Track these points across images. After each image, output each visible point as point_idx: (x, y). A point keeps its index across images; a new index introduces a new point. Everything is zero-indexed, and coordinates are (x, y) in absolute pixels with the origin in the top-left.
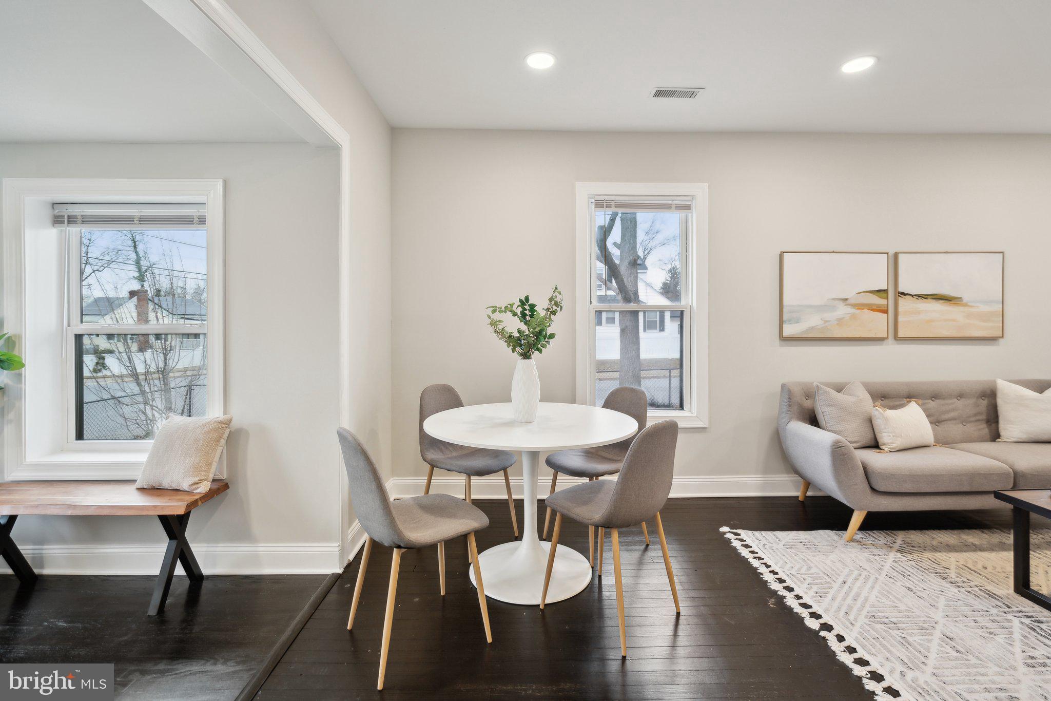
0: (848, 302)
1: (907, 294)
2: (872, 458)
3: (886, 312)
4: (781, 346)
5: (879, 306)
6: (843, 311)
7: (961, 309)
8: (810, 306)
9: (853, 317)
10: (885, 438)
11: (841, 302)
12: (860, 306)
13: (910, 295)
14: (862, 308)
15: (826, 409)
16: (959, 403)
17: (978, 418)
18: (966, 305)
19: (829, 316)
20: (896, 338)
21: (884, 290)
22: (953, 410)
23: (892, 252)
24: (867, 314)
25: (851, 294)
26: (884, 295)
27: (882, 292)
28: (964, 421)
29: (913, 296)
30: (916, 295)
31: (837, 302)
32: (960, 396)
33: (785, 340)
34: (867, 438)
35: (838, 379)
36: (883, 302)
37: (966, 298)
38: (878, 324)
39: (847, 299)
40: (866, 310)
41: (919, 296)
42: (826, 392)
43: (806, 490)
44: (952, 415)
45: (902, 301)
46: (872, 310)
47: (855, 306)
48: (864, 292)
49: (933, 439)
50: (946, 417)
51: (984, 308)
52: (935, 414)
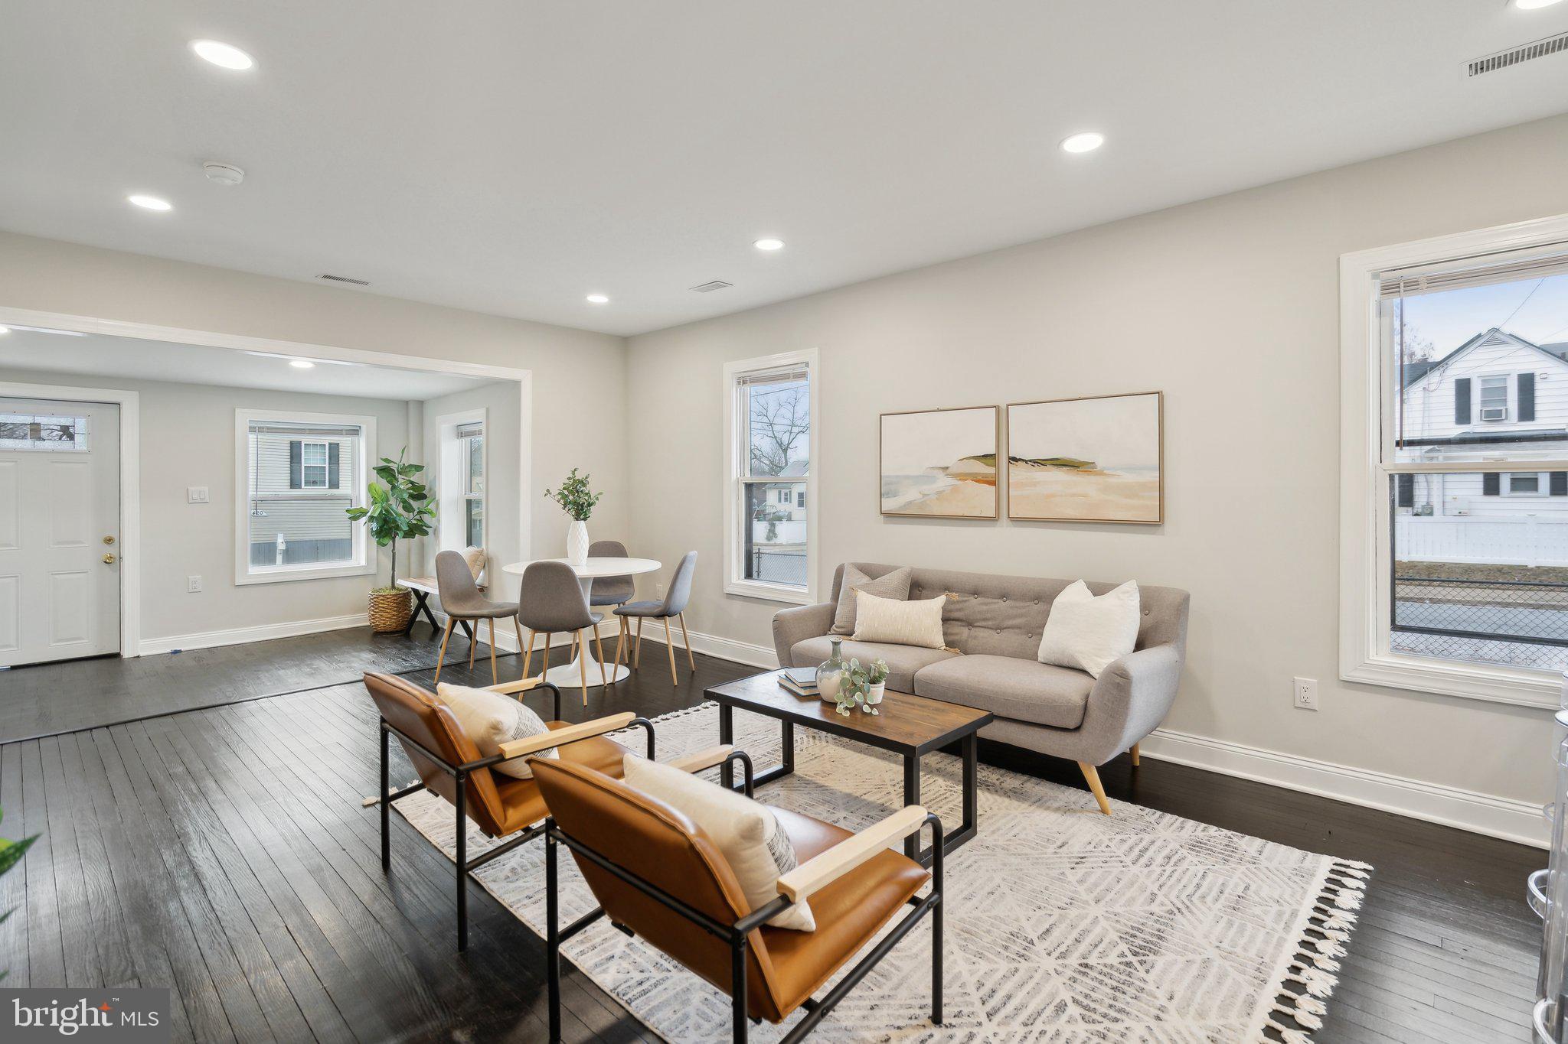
0: (948, 471)
1: (1020, 460)
3: (993, 483)
4: (884, 523)
5: (985, 475)
6: (943, 482)
7: (1092, 478)
8: (907, 477)
9: (955, 489)
11: (941, 471)
12: (962, 477)
13: (1023, 460)
14: (965, 478)
18: (1101, 473)
19: (928, 488)
20: (1010, 519)
21: (992, 455)
22: (1022, 616)
23: (1001, 405)
24: (972, 487)
25: (951, 461)
26: (991, 461)
27: (986, 458)
29: (1026, 462)
30: (1030, 461)
31: (936, 471)
33: (890, 516)
36: (991, 470)
37: (1100, 464)
38: (982, 499)
39: (947, 468)
40: (970, 482)
41: (1035, 462)
45: (1016, 468)
46: (978, 481)
47: (956, 476)
48: (967, 458)
49: (939, 640)
50: (1010, 623)
51: (1129, 478)
52: (989, 615)
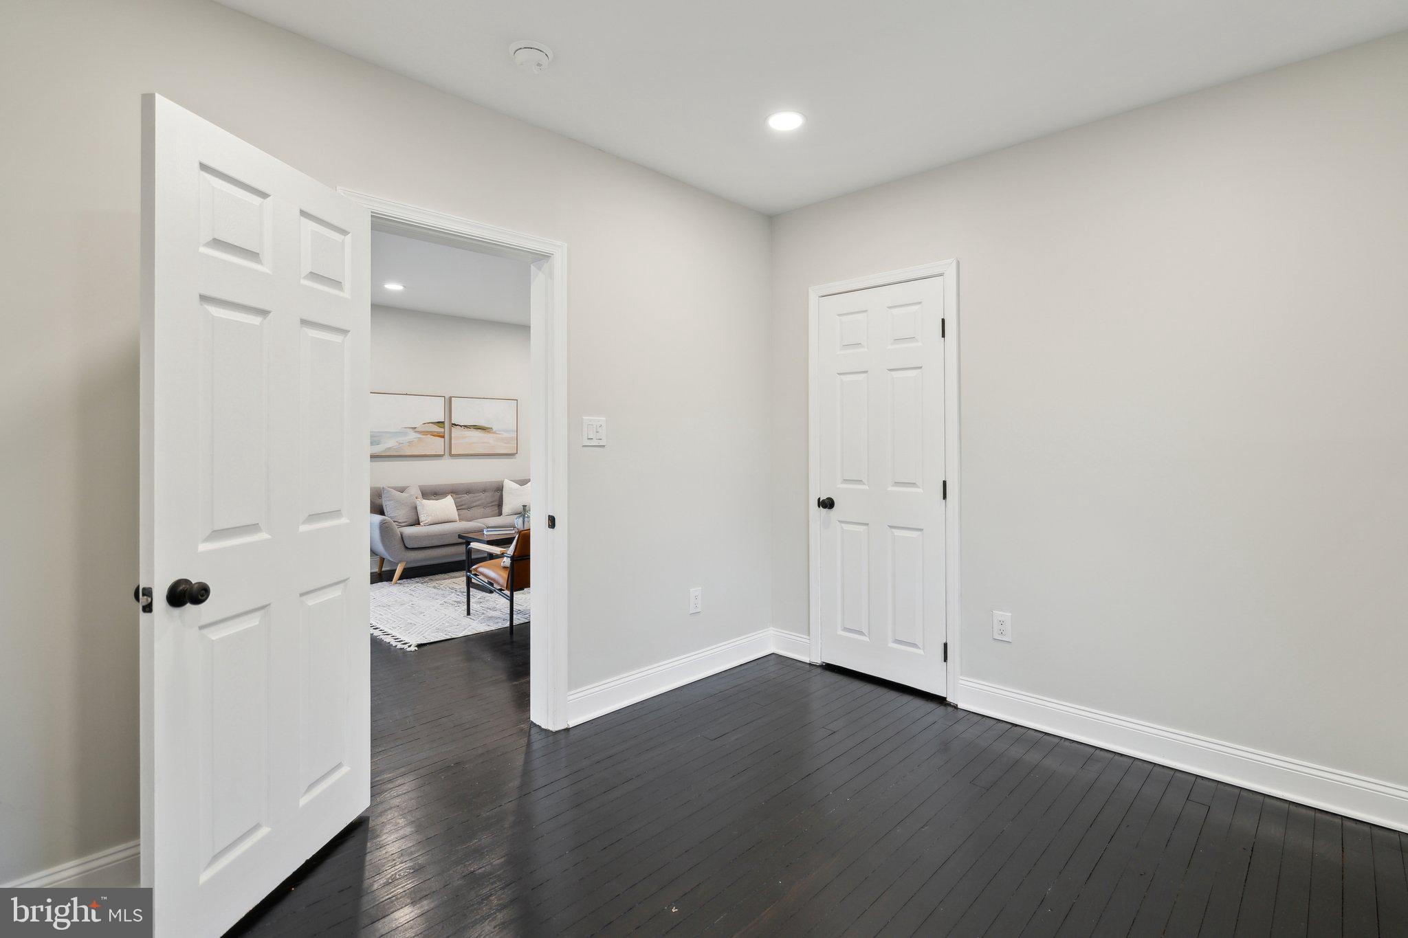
0: (416, 430)
1: (458, 425)
2: (409, 531)
3: (443, 437)
5: (437, 432)
6: (413, 436)
7: (491, 435)
9: (420, 440)
10: (422, 518)
11: (411, 430)
12: (425, 433)
13: (460, 425)
15: (388, 503)
16: (483, 495)
17: (493, 504)
18: (495, 433)
19: (401, 439)
20: (451, 455)
21: (442, 422)
22: (479, 500)
23: (447, 397)
24: (429, 438)
25: (418, 424)
26: (441, 425)
27: (440, 423)
28: (484, 506)
29: (462, 426)
31: (408, 430)
32: (484, 491)
34: (412, 519)
35: (401, 484)
36: (442, 430)
37: (495, 428)
38: (437, 445)
39: (415, 428)
40: (429, 436)
41: (465, 426)
42: (388, 491)
43: (381, 567)
44: (477, 503)
45: (454, 429)
46: (432, 435)
47: (420, 432)
48: (432, 423)
49: (457, 518)
50: (475, 504)
51: (506, 435)
52: (463, 503)
